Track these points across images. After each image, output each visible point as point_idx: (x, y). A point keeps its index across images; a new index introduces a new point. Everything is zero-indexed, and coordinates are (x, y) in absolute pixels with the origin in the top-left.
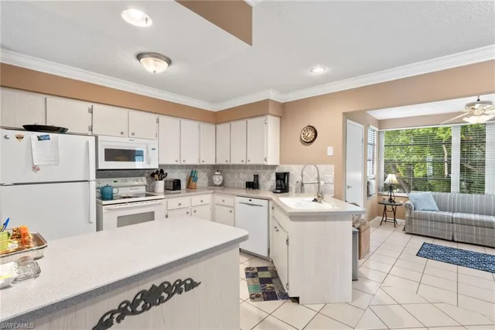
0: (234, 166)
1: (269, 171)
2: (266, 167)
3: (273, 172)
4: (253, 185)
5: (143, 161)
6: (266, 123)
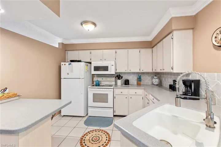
5: (108, 71)
6: (172, 38)
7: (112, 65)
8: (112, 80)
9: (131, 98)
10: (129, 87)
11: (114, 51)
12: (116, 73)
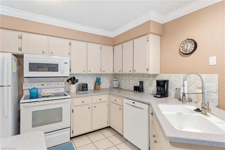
0: (126, 75)
1: (151, 79)
2: (149, 76)
3: (155, 80)
4: (139, 89)
5: (58, 71)
6: (148, 40)
7: (65, 63)
8: (60, 86)
9: (95, 107)
10: (87, 93)
11: (68, 41)
12: (70, 74)
